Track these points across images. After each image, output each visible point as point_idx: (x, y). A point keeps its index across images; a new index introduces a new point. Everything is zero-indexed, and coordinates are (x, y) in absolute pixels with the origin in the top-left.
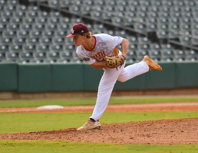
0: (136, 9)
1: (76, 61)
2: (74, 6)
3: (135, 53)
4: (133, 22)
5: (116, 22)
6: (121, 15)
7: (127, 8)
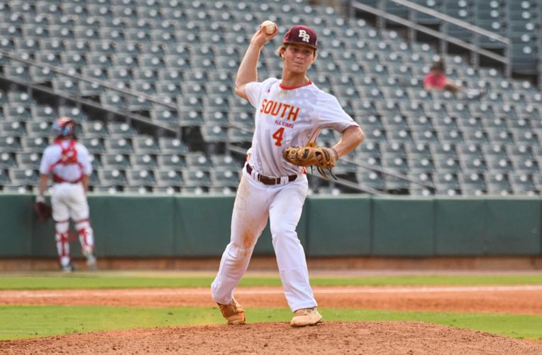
0: (155, 74)
1: (16, 188)
2: (14, 63)
3: (151, 173)
4: (149, 102)
5: (111, 102)
6: (121, 86)
7: (136, 72)
